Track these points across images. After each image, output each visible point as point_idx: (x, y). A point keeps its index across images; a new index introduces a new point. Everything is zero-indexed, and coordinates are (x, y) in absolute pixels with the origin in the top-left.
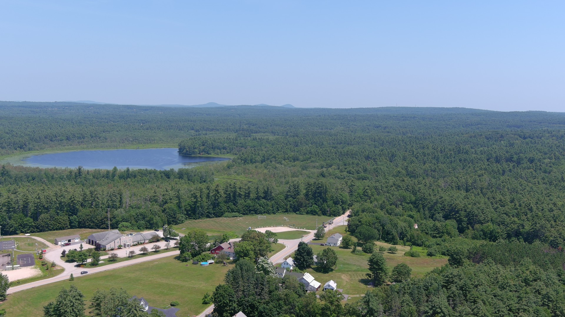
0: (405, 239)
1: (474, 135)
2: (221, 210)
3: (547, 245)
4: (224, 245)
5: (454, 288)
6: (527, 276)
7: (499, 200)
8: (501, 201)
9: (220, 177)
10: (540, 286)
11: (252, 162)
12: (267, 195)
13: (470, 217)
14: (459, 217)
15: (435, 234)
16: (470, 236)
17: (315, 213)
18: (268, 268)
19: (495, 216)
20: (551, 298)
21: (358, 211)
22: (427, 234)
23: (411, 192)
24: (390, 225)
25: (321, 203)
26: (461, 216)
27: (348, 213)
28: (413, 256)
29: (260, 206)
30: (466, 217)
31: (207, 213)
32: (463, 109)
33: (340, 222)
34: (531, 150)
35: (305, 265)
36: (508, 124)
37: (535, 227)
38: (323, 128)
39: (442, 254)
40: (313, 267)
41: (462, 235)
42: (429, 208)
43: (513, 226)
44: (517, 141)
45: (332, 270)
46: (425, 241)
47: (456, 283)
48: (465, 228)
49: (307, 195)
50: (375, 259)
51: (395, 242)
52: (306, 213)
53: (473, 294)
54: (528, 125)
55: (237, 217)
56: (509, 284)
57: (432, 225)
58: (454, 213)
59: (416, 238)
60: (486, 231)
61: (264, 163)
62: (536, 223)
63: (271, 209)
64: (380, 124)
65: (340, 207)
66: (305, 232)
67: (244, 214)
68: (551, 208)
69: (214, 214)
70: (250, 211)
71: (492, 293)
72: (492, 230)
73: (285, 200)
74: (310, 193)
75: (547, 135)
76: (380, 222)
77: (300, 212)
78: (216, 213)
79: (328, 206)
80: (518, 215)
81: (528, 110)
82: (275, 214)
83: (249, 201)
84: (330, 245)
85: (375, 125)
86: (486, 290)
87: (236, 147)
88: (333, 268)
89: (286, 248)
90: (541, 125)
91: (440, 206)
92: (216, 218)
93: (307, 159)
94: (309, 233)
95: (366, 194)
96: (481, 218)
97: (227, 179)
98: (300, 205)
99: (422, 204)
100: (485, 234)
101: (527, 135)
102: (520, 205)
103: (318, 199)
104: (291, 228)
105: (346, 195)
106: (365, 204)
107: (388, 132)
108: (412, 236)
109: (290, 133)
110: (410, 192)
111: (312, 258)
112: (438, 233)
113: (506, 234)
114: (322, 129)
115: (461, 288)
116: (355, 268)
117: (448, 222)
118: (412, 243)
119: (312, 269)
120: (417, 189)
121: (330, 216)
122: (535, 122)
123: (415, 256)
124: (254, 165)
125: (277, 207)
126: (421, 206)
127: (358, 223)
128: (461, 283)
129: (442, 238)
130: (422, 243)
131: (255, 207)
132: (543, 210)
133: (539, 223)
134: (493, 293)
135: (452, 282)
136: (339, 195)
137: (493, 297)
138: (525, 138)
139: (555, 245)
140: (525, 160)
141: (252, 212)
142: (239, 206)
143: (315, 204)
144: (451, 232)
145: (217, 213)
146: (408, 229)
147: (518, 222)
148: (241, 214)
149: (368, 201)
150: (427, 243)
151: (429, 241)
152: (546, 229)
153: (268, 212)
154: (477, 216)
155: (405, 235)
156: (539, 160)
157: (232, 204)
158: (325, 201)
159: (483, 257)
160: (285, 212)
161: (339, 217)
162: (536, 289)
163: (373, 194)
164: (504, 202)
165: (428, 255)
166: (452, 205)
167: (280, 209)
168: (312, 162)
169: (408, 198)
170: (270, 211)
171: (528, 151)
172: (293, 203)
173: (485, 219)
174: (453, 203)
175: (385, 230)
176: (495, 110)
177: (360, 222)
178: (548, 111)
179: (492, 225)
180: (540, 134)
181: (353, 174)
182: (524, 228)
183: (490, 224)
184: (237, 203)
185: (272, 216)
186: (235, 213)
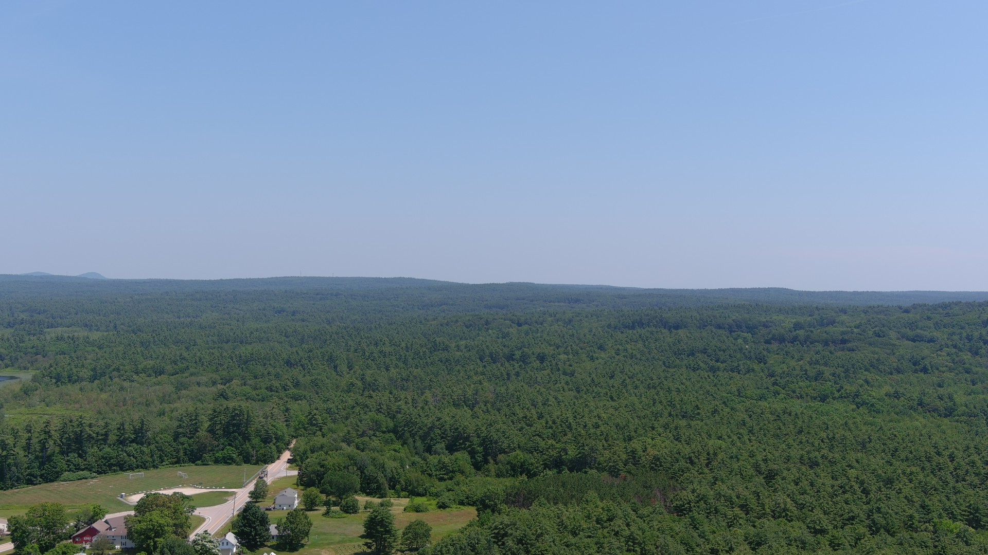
0: (398, 486)
1: (446, 321)
2: (56, 468)
3: (605, 473)
4: (99, 525)
5: (510, 543)
6: (599, 515)
7: (523, 417)
8: (526, 417)
9: (13, 411)
10: (619, 526)
11: (71, 380)
12: (140, 436)
13: (487, 445)
14: (470, 446)
15: (442, 474)
16: (493, 473)
17: (230, 461)
18: (213, 549)
19: (523, 440)
20: (637, 539)
21: (306, 452)
22: (430, 475)
23: (386, 414)
24: (372, 467)
25: (240, 442)
26: (473, 445)
27: (287, 455)
28: (419, 512)
29: (129, 455)
30: (481, 445)
31: (27, 475)
32: (411, 280)
33: (279, 473)
34: (536, 342)
35: (258, 542)
36: (485, 303)
37: (584, 451)
38: (182, 315)
39: (459, 504)
40: (269, 545)
41: (480, 473)
42: (420, 437)
43: (552, 452)
44: (511, 330)
45: (303, 546)
46: (428, 486)
47: (511, 534)
48: (480, 462)
49: (211, 431)
50: (379, 517)
51: (383, 493)
52: (215, 463)
53: (539, 547)
54: (516, 305)
55: (86, 479)
56: (581, 528)
57: (436, 461)
58: (462, 441)
59: (415, 485)
60: (514, 463)
61: (96, 382)
62: (584, 445)
63: (150, 460)
64: (282, 306)
65: (274, 447)
66: (227, 492)
67: (99, 473)
68: (596, 423)
69: (41, 476)
70: (111, 466)
71: (562, 542)
72: (522, 460)
73: (174, 442)
74: (218, 427)
75: (550, 319)
76: (355, 464)
77: (202, 461)
78: (45, 475)
79: (252, 447)
80: (554, 436)
81: (508, 281)
82: (157, 467)
83: (107, 449)
84: (281, 508)
85: (274, 309)
86: (554, 539)
87: (23, 355)
88: (303, 542)
89: (207, 520)
90: (534, 305)
91: (439, 432)
92: (45, 484)
93: (182, 371)
94: (234, 493)
95: (314, 422)
96: (505, 445)
97: (28, 414)
98: (202, 449)
99: (410, 432)
100: (513, 468)
101: (523, 319)
102: (554, 422)
103: (235, 436)
104: (198, 488)
105: (281, 427)
106: (315, 438)
107: (303, 320)
108: (409, 482)
109: (122, 326)
110: (384, 414)
111: (268, 530)
112: (448, 473)
113: (542, 465)
114: (179, 318)
115: (520, 541)
116: (337, 538)
117: (458, 454)
118: (408, 492)
119: (269, 547)
120: (394, 408)
121: (256, 463)
122: (524, 299)
123: (422, 511)
124: (77, 386)
125: (161, 455)
126: (407, 435)
127: (319, 468)
128: (518, 533)
129: (454, 480)
130: (425, 490)
131: (119, 460)
132: (585, 426)
133: (587, 445)
134: (564, 542)
135: (506, 535)
136: (270, 427)
137: (565, 547)
138: (519, 325)
139: (615, 472)
140: (533, 358)
141: (115, 468)
142: (89, 459)
143: (230, 445)
144: (464, 470)
145: (48, 474)
146: (400, 471)
147: (558, 445)
148: (94, 472)
149: (319, 433)
150: (433, 490)
151: (435, 486)
152: (598, 452)
153: (144, 466)
154: (496, 443)
155: (397, 481)
156: (553, 356)
157: (76, 456)
158: (247, 438)
159: (529, 498)
160: (176, 463)
161: (273, 464)
162: (614, 530)
163: (325, 421)
164: (531, 420)
165: (440, 507)
166: (458, 428)
167: (165, 458)
168: (192, 374)
169: (384, 424)
170: (147, 464)
171: (533, 343)
172: (190, 446)
173: (509, 446)
174: (460, 426)
175: (366, 476)
176: (460, 282)
177: (322, 466)
178: (536, 282)
179: (522, 453)
180: (540, 317)
181: (277, 392)
182: (566, 454)
183: (518, 452)
184: (86, 453)
185: (152, 472)
186: (82, 472)
